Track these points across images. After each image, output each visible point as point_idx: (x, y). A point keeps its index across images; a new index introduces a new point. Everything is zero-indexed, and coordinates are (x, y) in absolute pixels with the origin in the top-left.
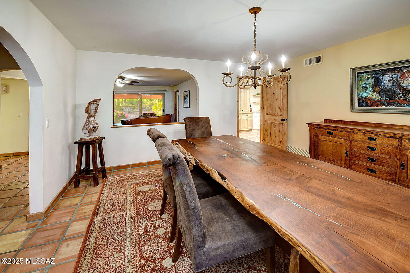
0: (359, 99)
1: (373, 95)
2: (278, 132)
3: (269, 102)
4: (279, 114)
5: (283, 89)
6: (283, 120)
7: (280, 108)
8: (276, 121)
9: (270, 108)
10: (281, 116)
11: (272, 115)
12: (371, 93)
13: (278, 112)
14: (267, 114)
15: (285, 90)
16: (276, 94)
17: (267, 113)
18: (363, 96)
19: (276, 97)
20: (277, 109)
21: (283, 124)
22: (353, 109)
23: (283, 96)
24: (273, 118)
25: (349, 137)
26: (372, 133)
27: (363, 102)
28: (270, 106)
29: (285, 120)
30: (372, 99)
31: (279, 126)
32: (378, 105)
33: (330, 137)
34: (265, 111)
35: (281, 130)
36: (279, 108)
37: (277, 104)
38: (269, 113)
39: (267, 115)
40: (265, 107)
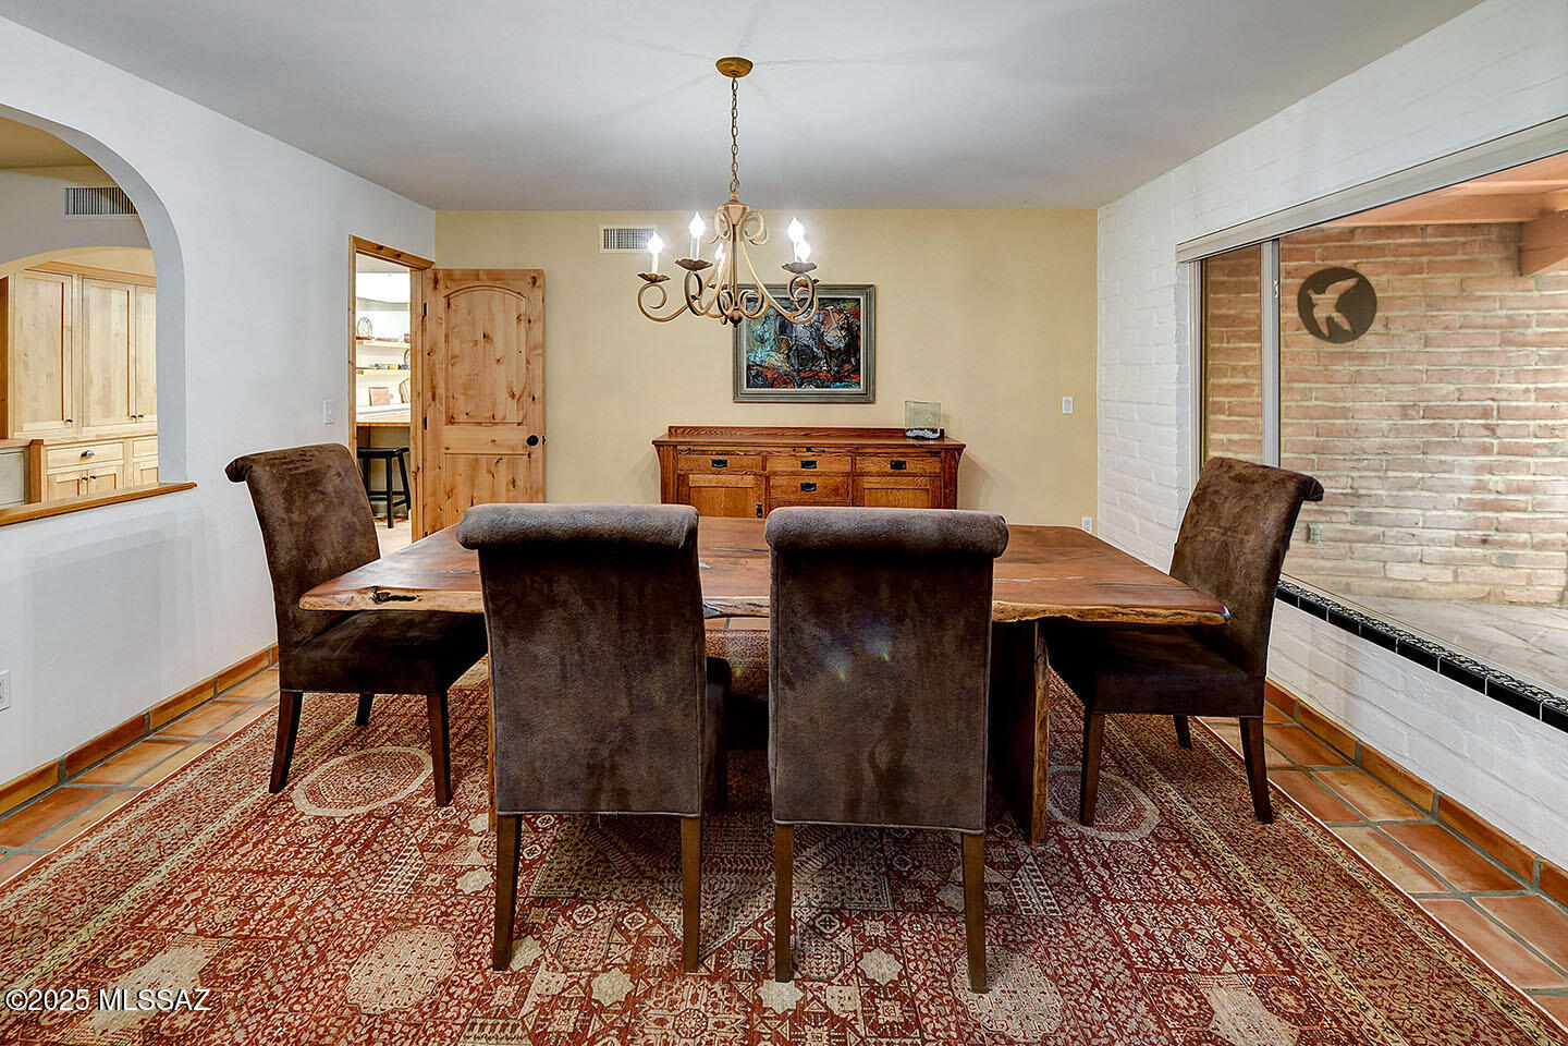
0: (749, 368)
1: (776, 360)
2: (508, 490)
3: (461, 372)
4: (514, 417)
5: (530, 321)
6: (532, 441)
7: (517, 397)
8: (500, 446)
9: (466, 395)
10: (519, 424)
11: (479, 424)
12: (773, 354)
13: (511, 411)
14: (451, 420)
15: (537, 327)
16: (498, 337)
17: (452, 417)
18: (758, 361)
19: (499, 348)
20: (503, 396)
21: (529, 455)
22: (738, 397)
23: (531, 350)
24: (486, 434)
25: (764, 468)
26: (809, 449)
27: (757, 375)
28: (466, 387)
29: (540, 440)
30: (774, 368)
31: (512, 465)
32: (786, 384)
33: (719, 474)
34: (443, 409)
35: (519, 483)
36: (513, 396)
37: (500, 379)
38: (462, 418)
39: (452, 423)
40: (441, 391)
